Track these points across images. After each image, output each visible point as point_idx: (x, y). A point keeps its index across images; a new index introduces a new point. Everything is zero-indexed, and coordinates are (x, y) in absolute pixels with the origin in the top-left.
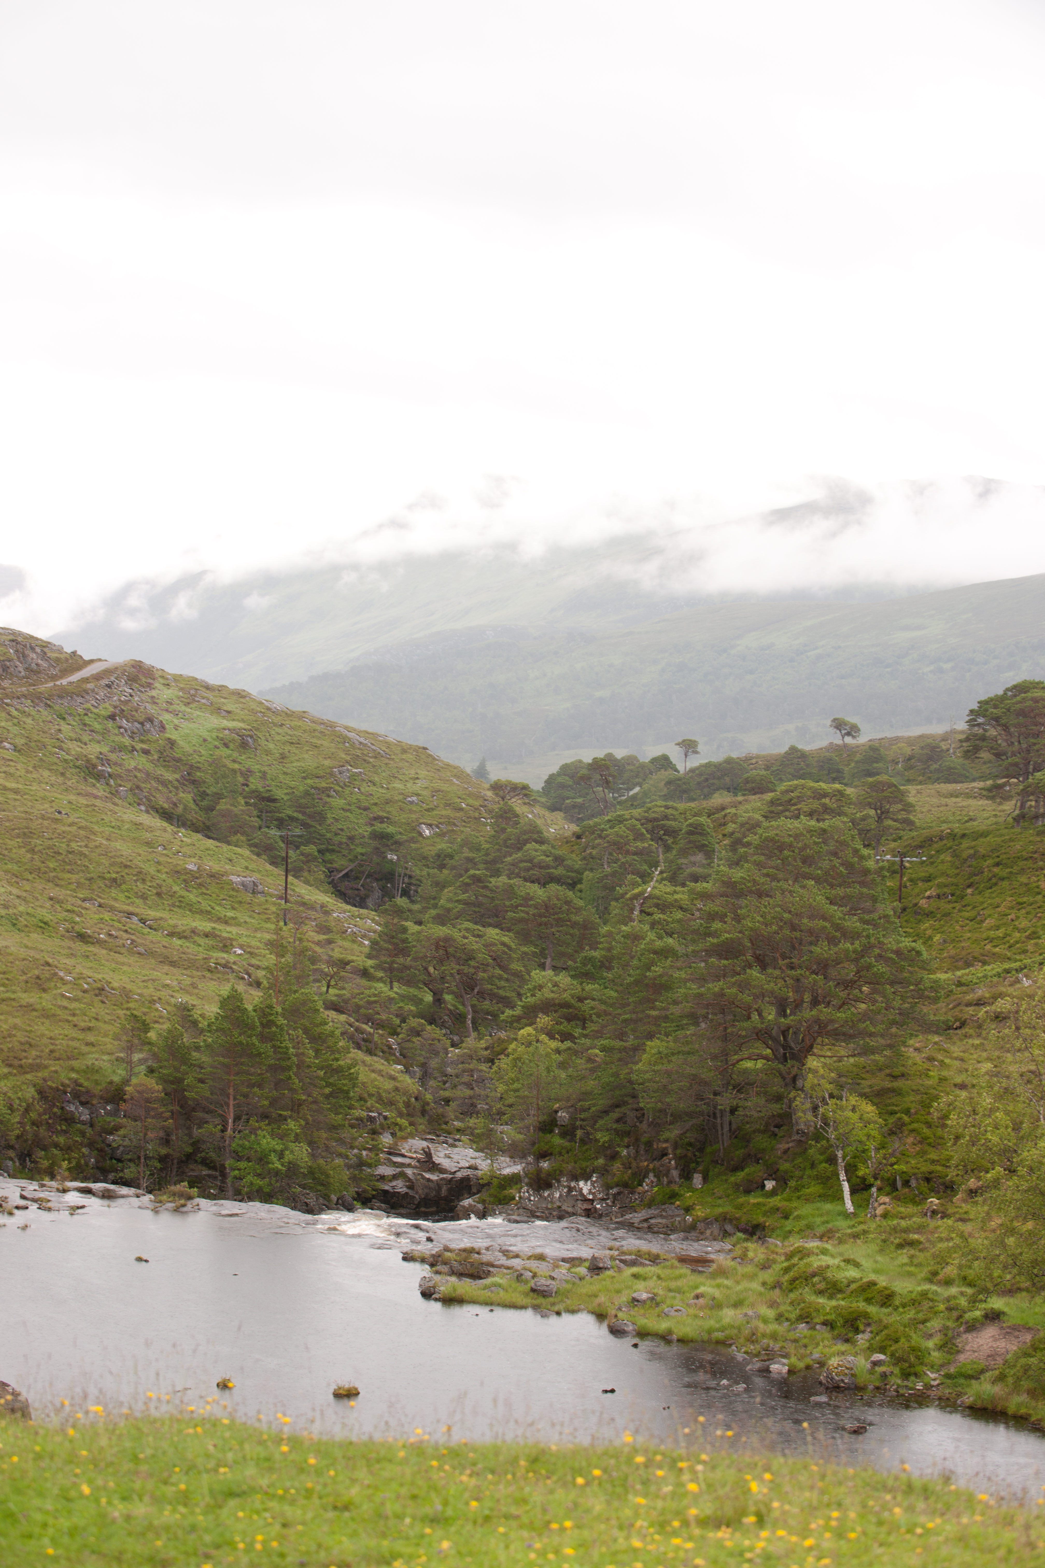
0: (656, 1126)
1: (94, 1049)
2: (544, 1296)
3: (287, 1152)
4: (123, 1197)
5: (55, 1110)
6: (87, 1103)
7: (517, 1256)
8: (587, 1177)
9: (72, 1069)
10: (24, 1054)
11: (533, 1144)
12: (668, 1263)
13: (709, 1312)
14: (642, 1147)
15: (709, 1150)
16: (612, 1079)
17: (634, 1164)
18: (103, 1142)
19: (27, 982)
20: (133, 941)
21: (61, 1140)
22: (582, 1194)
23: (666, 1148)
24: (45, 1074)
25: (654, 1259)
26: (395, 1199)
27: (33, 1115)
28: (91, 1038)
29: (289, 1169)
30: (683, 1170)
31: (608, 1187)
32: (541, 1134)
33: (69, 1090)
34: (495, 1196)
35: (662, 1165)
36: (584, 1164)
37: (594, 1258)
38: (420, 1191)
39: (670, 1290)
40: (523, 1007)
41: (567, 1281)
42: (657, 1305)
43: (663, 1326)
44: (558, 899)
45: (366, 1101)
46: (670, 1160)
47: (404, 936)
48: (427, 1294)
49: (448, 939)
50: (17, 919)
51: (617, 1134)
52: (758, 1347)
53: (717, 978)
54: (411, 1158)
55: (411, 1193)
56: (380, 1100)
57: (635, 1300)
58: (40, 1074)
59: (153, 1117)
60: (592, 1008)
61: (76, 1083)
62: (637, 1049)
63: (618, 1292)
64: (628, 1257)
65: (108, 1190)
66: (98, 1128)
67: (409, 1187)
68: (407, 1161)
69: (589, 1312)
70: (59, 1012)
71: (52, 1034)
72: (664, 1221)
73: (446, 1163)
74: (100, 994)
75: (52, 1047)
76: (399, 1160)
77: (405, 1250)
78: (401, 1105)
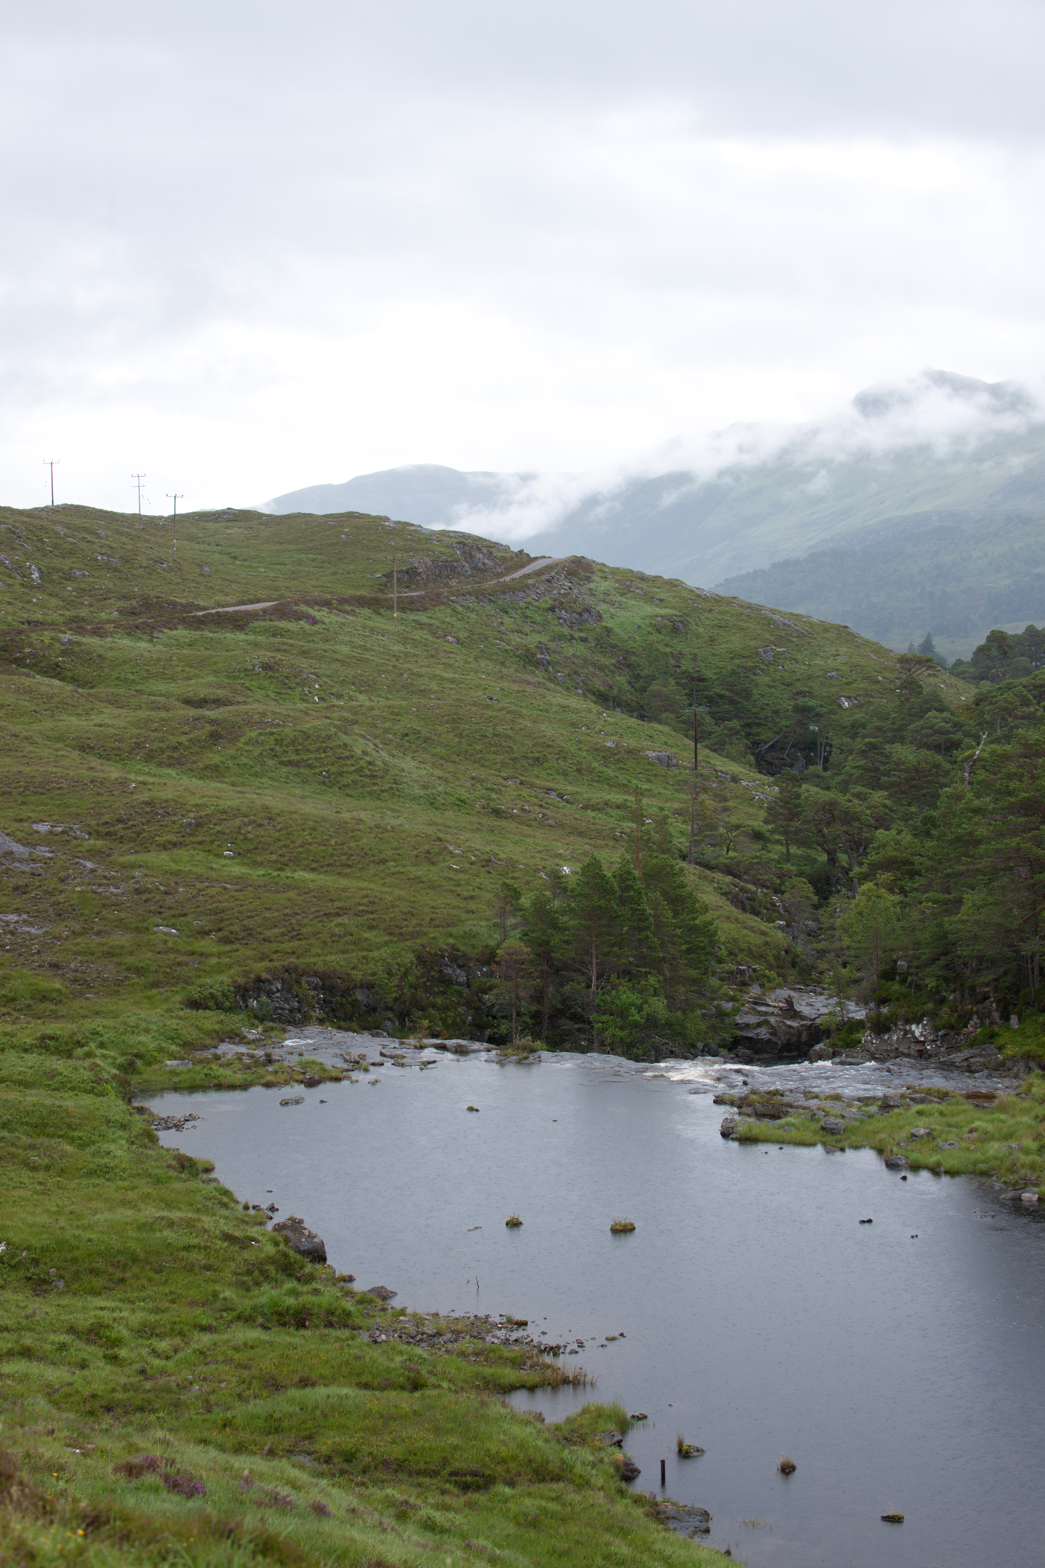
0: (978, 971)
1: (473, 916)
2: (833, 1134)
3: (645, 1006)
4: (474, 1051)
5: (432, 973)
6: (464, 966)
7: (817, 1097)
8: (918, 1021)
9: (451, 935)
10: (405, 923)
11: (874, 991)
12: (954, 1100)
13: (979, 1145)
14: (967, 991)
15: (1022, 993)
16: (936, 929)
17: (960, 1008)
18: (480, 1000)
19: (417, 856)
20: (544, 815)
21: (439, 1000)
22: (915, 1037)
23: (988, 992)
24: (424, 940)
25: (943, 1096)
26: (759, 1045)
27: (411, 979)
28: (472, 906)
29: (647, 1020)
30: (1002, 1012)
31: (937, 1029)
32: (883, 981)
33: (447, 954)
34: (843, 1040)
35: (984, 1008)
36: (916, 1009)
37: (885, 1097)
38: (782, 1038)
39: (949, 1126)
40: (868, 864)
41: (856, 1119)
42: (934, 1139)
43: (933, 1159)
44: (927, 763)
45: (736, 956)
46: (992, 1003)
47: (797, 801)
48: (725, 1135)
49: (833, 804)
50: (435, 799)
51: (944, 981)
52: (1016, 1177)
53: (1014, 834)
54: (775, 1007)
55: (774, 1039)
56: (750, 953)
57: (913, 1135)
58: (418, 941)
59: (522, 977)
60: (921, 864)
61: (453, 947)
62: (959, 901)
63: (900, 1128)
64: (918, 1096)
65: (461, 1046)
66: (474, 988)
67: (772, 1034)
68: (770, 1010)
69: (873, 1148)
70: (445, 883)
71: (434, 904)
72: (982, 1060)
73: (806, 1010)
74: (487, 866)
75: (432, 916)
76: (763, 1009)
77: (719, 1093)
78: (771, 959)
